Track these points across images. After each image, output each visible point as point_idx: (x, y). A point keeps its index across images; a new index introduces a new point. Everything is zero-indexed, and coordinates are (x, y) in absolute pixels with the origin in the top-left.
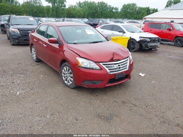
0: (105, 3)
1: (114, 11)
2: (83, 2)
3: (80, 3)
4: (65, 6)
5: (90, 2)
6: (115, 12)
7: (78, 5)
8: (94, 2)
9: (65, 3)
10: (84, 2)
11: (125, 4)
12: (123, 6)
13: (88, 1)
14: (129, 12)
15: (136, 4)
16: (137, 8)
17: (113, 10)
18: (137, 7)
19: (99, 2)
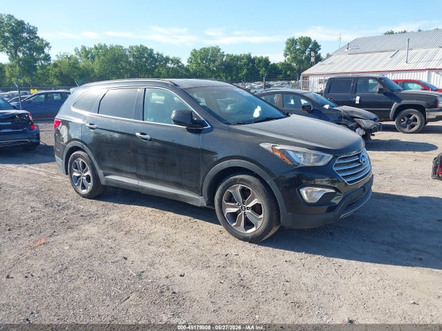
0: (146, 48)
1: (170, 65)
2: (93, 47)
3: (84, 48)
4: (47, 58)
5: (111, 46)
6: (173, 68)
7: (80, 56)
8: (119, 48)
9: (46, 50)
10: (96, 48)
11: (195, 50)
12: (192, 54)
13: (105, 45)
16: (225, 58)
19: (131, 48)
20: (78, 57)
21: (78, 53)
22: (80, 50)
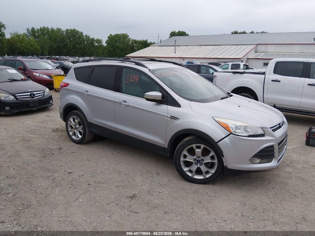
0: (78, 32)
3: (33, 29)
4: (3, 35)
5: (52, 29)
6: (97, 46)
7: (30, 34)
8: (59, 30)
10: (41, 29)
13: (47, 28)
14: (118, 47)
15: (128, 35)
16: (131, 42)
18: (130, 40)
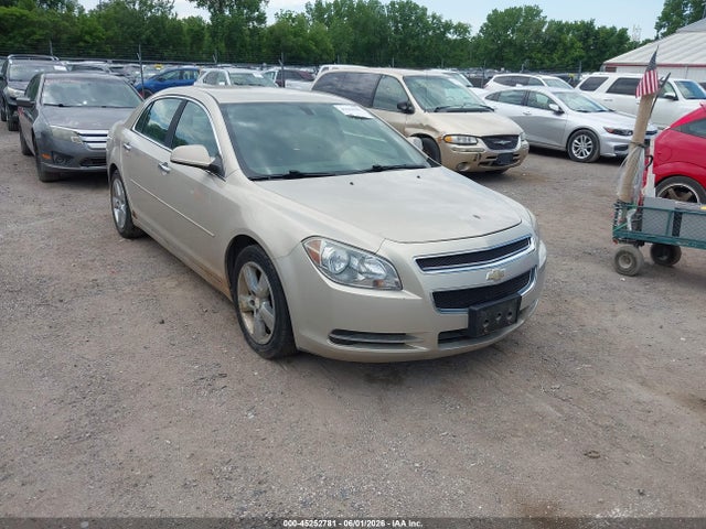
1: (451, 36)
9: (262, 6)
11: (495, 11)
12: (489, 18)
17: (449, 36)
20: (309, 16)
21: (309, 10)
22: (313, 7)
